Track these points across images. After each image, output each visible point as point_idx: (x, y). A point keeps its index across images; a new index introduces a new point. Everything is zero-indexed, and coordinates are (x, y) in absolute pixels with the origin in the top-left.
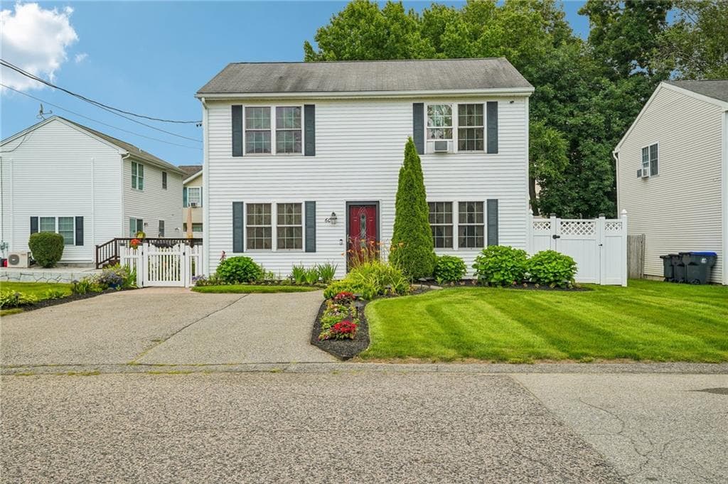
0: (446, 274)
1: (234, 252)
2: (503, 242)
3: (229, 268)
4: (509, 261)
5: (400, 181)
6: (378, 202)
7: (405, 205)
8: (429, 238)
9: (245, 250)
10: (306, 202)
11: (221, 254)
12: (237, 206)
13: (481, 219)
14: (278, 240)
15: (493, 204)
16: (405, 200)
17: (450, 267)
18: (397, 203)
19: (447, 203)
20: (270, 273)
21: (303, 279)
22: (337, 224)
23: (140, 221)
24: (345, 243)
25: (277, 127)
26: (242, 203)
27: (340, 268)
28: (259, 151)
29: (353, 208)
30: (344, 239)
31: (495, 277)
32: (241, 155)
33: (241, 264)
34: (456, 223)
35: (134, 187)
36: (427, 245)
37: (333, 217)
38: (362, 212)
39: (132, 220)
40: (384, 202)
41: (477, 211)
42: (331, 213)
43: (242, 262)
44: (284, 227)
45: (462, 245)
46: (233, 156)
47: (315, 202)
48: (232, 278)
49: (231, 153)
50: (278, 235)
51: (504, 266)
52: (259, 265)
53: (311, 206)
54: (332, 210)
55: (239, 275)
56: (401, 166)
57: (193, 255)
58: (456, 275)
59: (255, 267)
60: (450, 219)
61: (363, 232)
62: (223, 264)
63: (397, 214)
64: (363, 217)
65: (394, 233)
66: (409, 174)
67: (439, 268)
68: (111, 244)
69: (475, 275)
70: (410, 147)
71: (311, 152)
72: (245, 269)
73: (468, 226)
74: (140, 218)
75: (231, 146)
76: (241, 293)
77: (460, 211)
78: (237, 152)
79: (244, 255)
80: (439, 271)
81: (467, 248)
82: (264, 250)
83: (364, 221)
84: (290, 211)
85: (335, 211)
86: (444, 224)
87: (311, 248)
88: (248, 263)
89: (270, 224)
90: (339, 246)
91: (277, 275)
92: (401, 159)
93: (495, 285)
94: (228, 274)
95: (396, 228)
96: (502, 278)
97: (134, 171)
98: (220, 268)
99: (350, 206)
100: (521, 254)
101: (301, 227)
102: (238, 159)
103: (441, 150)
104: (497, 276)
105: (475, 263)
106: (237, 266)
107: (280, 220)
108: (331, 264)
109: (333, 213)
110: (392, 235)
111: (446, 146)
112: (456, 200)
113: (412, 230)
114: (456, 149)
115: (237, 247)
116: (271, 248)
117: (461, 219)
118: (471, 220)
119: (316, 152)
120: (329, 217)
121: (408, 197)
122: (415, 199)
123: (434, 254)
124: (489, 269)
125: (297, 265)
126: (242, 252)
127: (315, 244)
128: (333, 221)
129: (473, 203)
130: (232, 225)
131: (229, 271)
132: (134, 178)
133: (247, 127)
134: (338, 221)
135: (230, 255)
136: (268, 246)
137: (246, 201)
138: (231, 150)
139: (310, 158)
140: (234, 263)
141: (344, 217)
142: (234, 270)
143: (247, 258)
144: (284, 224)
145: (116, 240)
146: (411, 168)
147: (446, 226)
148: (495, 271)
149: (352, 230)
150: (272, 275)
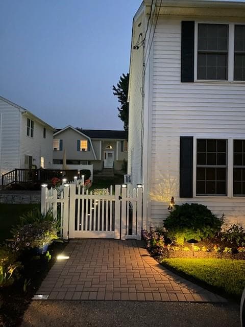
1: (181, 196)
9: (194, 195)
12: (186, 142)
14: (234, 184)
23: (31, 157)
26: (192, 138)
32: (191, 80)
35: (28, 135)
39: (26, 157)
44: (241, 169)
46: (182, 81)
49: (179, 78)
50: (234, 178)
68: (12, 173)
74: (31, 155)
79: (195, 201)
82: (216, 196)
89: (225, 164)
97: (28, 125)
102: (188, 86)
115: (185, 191)
126: (191, 197)
130: (178, 165)
132: (28, 129)
133: (199, 48)
137: (196, 136)
138: (179, 74)
144: (241, 165)
145: (16, 170)
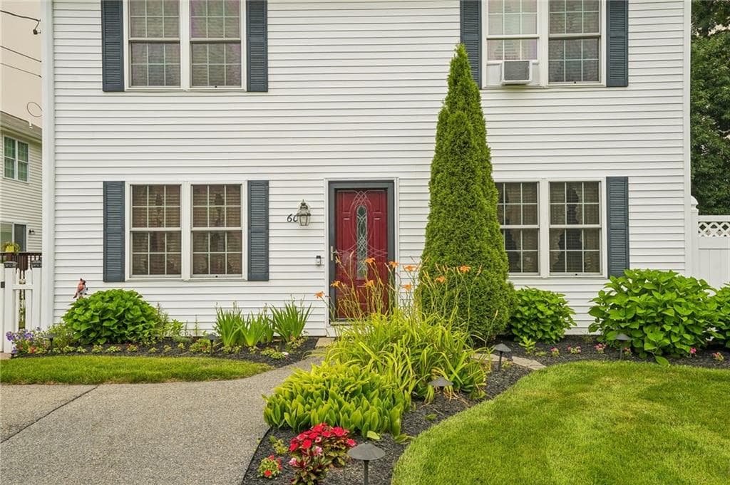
0: (535, 328)
1: (106, 280)
2: (640, 261)
3: (88, 314)
4: (680, 304)
5: (440, 137)
6: (392, 182)
7: (452, 185)
8: (499, 255)
9: (127, 277)
10: (250, 183)
11: (77, 285)
12: (112, 191)
13: (594, 215)
14: (195, 258)
15: (619, 186)
16: (453, 174)
17: (542, 313)
18: (433, 180)
19: (526, 184)
20: (175, 322)
21: (239, 338)
22: (310, 226)
23: (21, 227)
24: (325, 262)
25: (192, 35)
26: (123, 183)
27: (316, 312)
28: (156, 81)
29: (341, 194)
30: (325, 255)
31: (651, 337)
32: (120, 89)
33: (112, 306)
34: (544, 224)
36: (497, 268)
37: (304, 212)
38: (361, 202)
39: (5, 226)
40: (402, 183)
41: (586, 201)
42: (299, 205)
43: (117, 301)
44: (207, 232)
45: (556, 266)
46: (105, 90)
47: (267, 183)
48: (92, 335)
49: (101, 86)
50: (195, 248)
51: (670, 313)
52: (154, 305)
53: (260, 189)
54: (301, 199)
55: (108, 329)
56: (442, 105)
57: (22, 287)
58: (552, 329)
59: (143, 311)
60: (532, 215)
61: (363, 242)
62: (78, 306)
63: (432, 205)
64: (362, 212)
65: (428, 244)
66: (459, 121)
67: (518, 316)
69: (592, 328)
70: (462, 66)
71: (259, 83)
72: (121, 318)
73: (568, 230)
75: (100, 71)
76: (80, 383)
77: (552, 200)
78: (112, 83)
79: (126, 287)
80: (518, 321)
81: (566, 274)
82: (166, 277)
83: (363, 219)
84: (219, 200)
85: (306, 199)
86: (522, 226)
87: (260, 273)
88: (129, 304)
89: (179, 225)
90: (315, 269)
91: (191, 326)
92: (443, 90)
93: (650, 356)
94: (83, 328)
95: (432, 233)
96: (667, 342)
97: (9, 152)
98: (70, 316)
99: (336, 190)
100: (699, 286)
101: (241, 232)
102: (114, 98)
103: (516, 80)
104: (655, 337)
105: (594, 304)
106: (105, 311)
107: (198, 218)
108: (297, 304)
109: (303, 204)
110: (423, 247)
111: (527, 71)
112: (543, 180)
113: (467, 237)
114: (544, 80)
115: (112, 271)
116: (178, 272)
117: (555, 216)
118: (573, 218)
119: (270, 85)
120: (295, 213)
121: (459, 169)
122: (473, 172)
123: (510, 285)
124: (633, 320)
125: (227, 306)
126: (122, 280)
127: (267, 266)
128: (303, 220)
129: (579, 184)
130: (101, 228)
131: (86, 322)
132: (9, 162)
133: (132, 33)
134: (312, 219)
135: (97, 285)
136: (175, 270)
137: (130, 180)
138: (100, 79)
139: (257, 98)
140: (99, 304)
141: (325, 212)
142: (97, 320)
143: (131, 294)
144: (206, 225)
146: (464, 109)
147: (524, 230)
148: (647, 324)
149: (340, 238)
150: (177, 327)
